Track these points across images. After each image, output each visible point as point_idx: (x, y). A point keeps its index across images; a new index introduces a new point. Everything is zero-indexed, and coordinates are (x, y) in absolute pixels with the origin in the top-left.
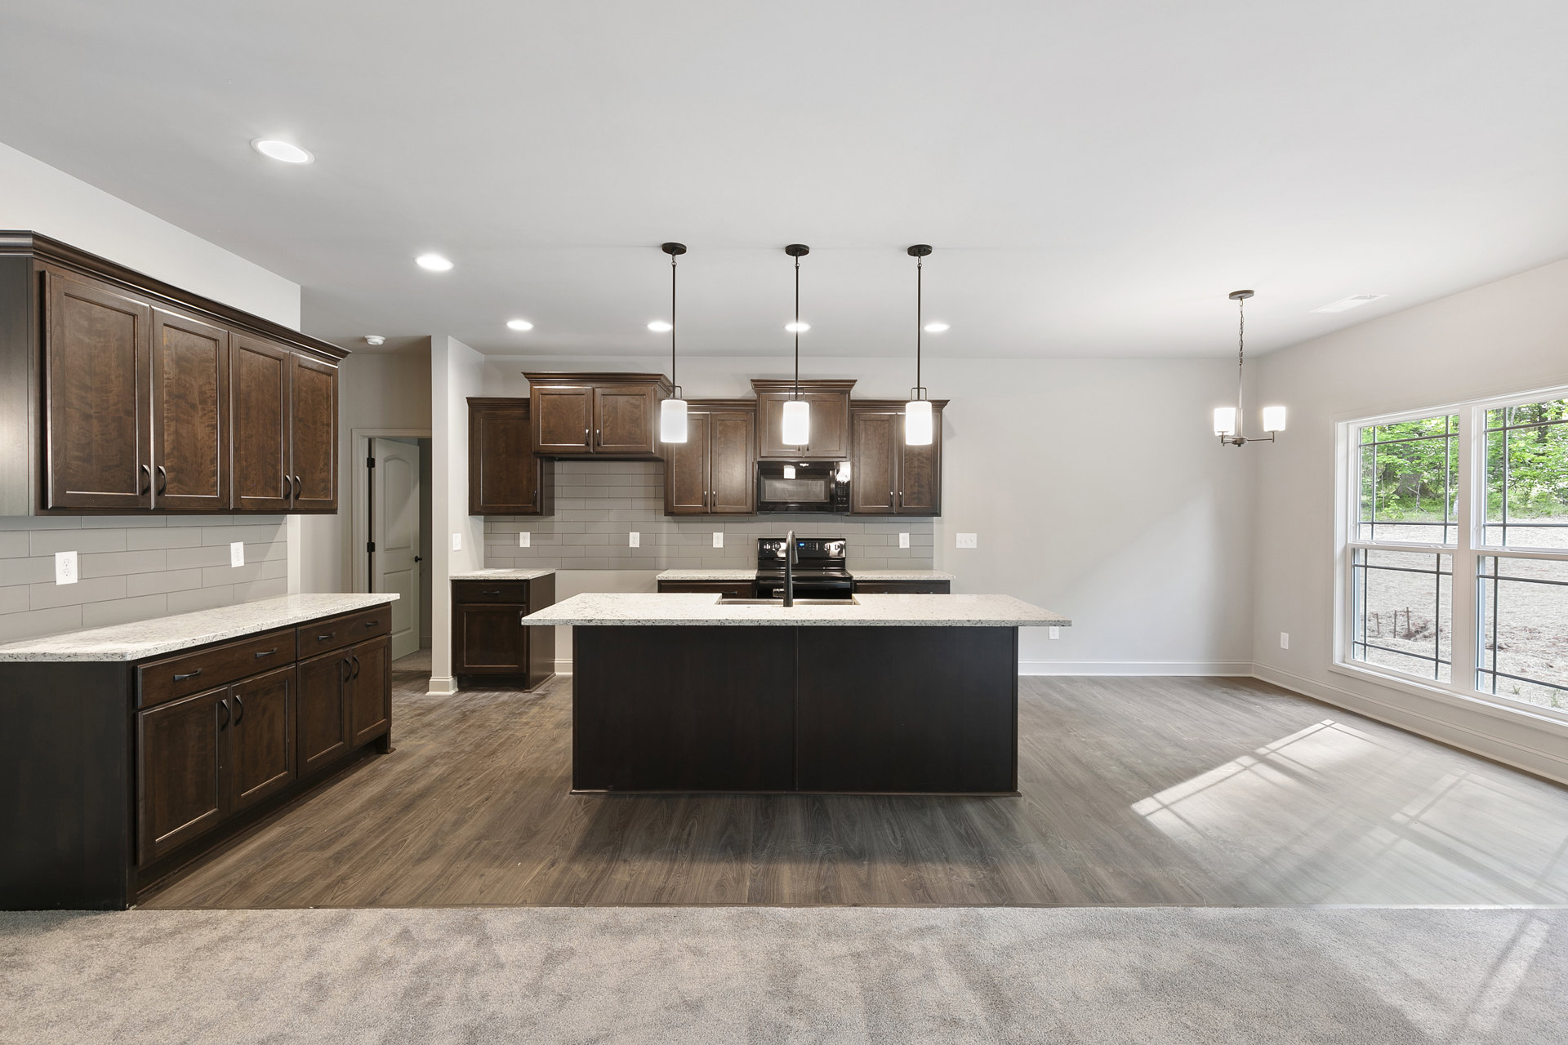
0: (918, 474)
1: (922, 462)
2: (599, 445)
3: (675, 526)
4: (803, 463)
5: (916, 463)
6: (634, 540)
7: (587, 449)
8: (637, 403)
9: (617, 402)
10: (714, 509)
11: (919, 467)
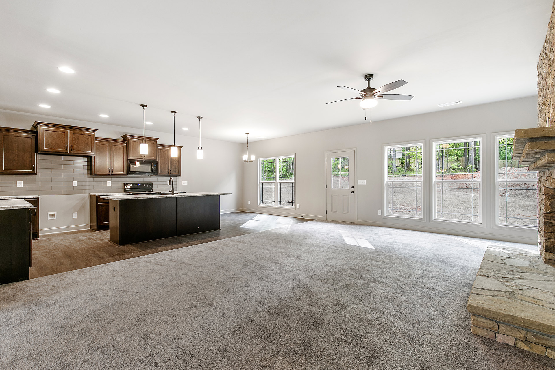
0: (175, 165)
1: (176, 162)
2: (72, 150)
3: (92, 179)
4: (144, 160)
5: (174, 162)
6: (75, 184)
7: (66, 151)
8: (88, 138)
9: (79, 137)
10: (112, 173)
11: (175, 163)
